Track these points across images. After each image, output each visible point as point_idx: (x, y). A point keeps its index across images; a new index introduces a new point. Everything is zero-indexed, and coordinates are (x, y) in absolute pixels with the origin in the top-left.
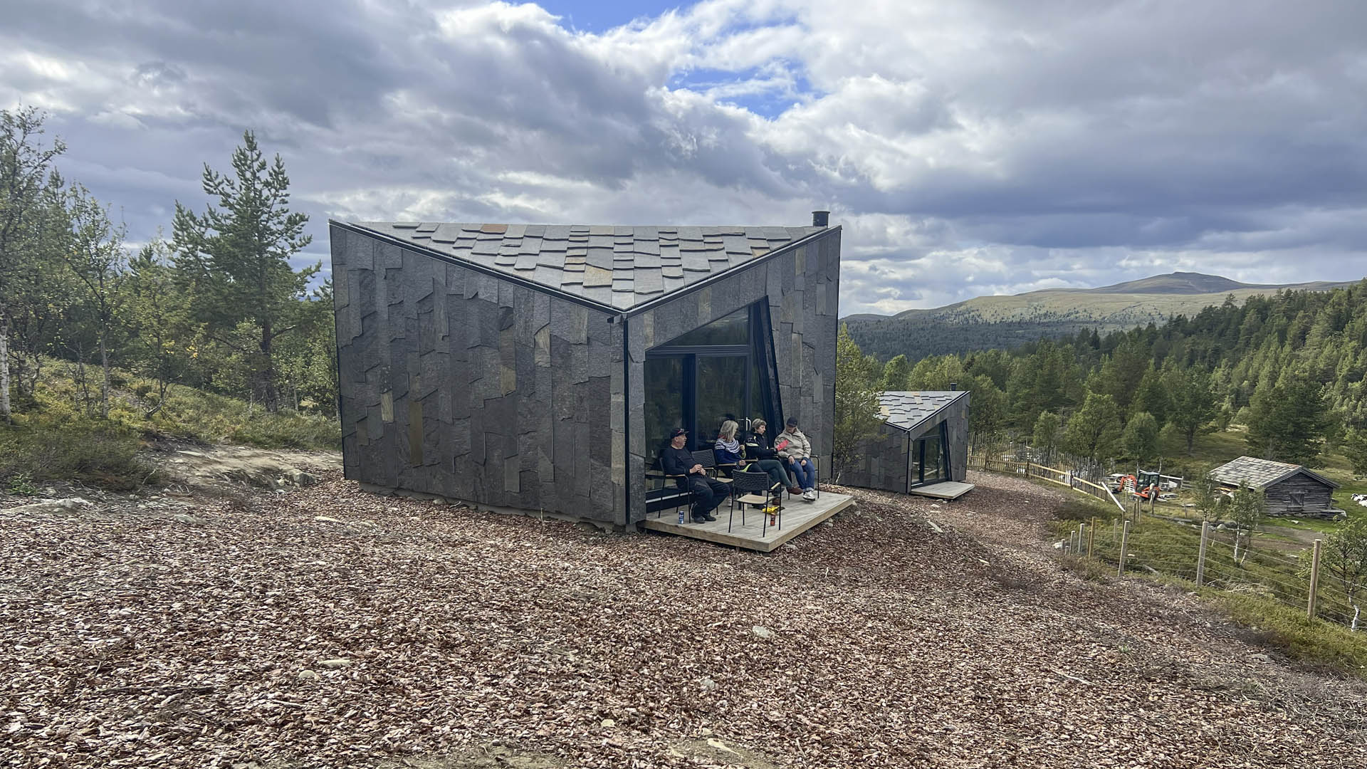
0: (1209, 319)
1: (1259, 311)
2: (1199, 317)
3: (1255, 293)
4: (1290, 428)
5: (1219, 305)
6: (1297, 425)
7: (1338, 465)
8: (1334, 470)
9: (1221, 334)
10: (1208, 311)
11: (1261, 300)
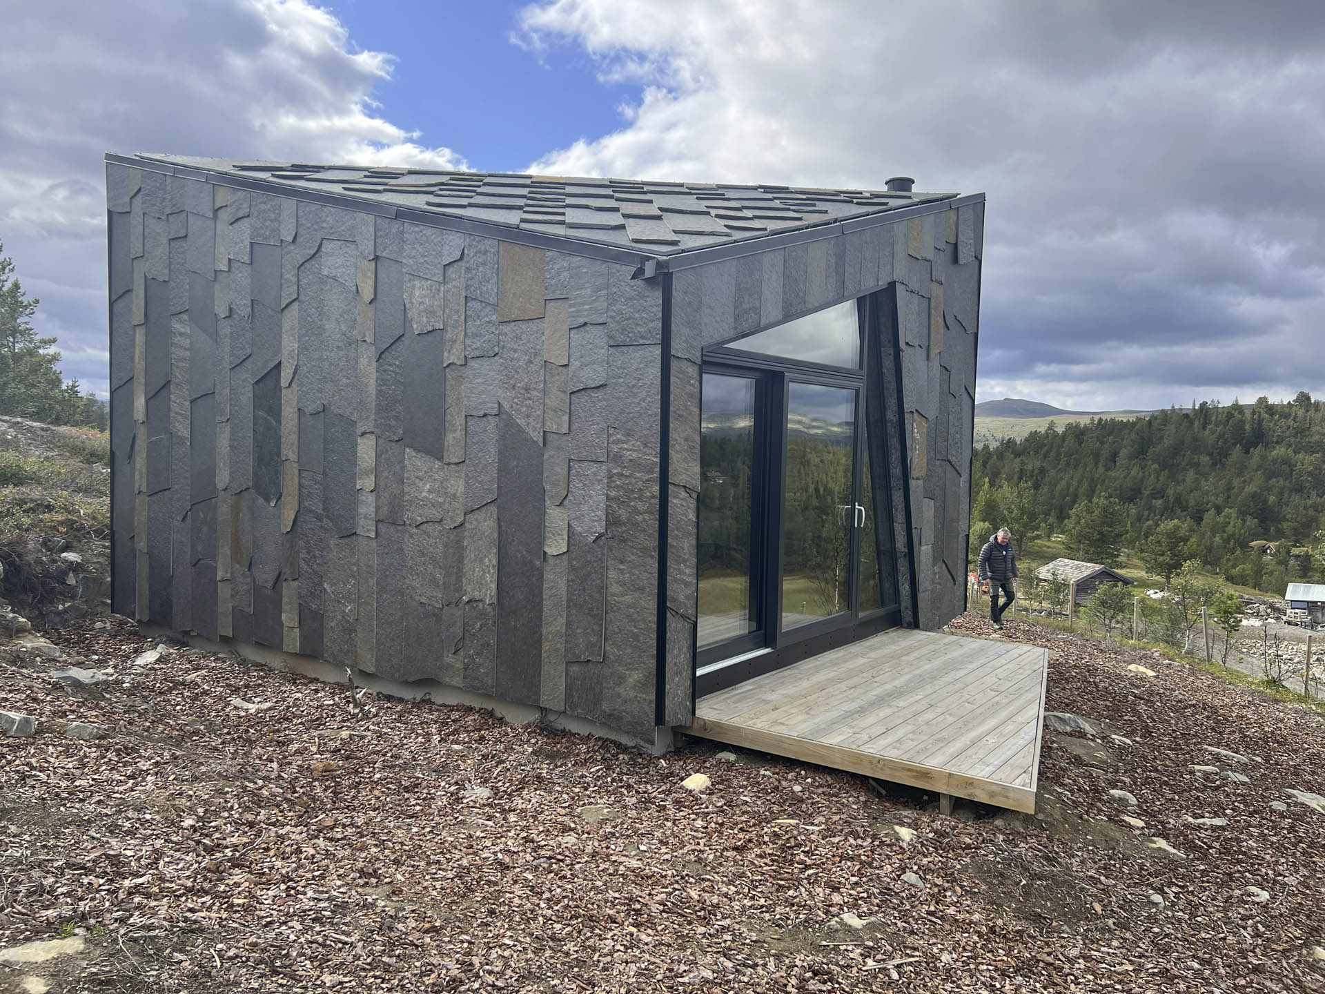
0: (1036, 443)
1: (1076, 436)
2: (1027, 440)
3: (1072, 420)
4: (1096, 536)
5: (1043, 430)
6: (1101, 533)
7: (1136, 567)
8: (1132, 571)
9: (1045, 456)
10: (1034, 434)
11: (1077, 426)
